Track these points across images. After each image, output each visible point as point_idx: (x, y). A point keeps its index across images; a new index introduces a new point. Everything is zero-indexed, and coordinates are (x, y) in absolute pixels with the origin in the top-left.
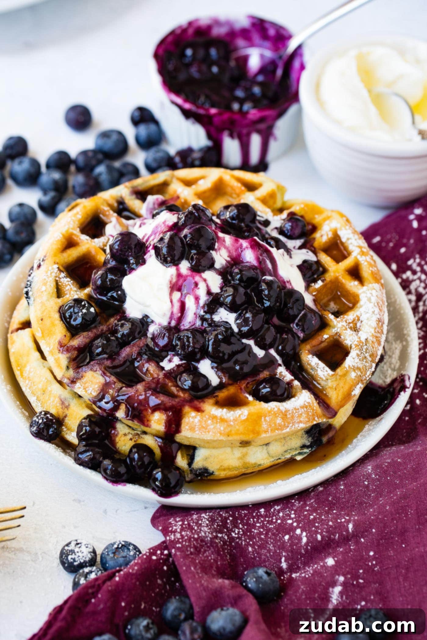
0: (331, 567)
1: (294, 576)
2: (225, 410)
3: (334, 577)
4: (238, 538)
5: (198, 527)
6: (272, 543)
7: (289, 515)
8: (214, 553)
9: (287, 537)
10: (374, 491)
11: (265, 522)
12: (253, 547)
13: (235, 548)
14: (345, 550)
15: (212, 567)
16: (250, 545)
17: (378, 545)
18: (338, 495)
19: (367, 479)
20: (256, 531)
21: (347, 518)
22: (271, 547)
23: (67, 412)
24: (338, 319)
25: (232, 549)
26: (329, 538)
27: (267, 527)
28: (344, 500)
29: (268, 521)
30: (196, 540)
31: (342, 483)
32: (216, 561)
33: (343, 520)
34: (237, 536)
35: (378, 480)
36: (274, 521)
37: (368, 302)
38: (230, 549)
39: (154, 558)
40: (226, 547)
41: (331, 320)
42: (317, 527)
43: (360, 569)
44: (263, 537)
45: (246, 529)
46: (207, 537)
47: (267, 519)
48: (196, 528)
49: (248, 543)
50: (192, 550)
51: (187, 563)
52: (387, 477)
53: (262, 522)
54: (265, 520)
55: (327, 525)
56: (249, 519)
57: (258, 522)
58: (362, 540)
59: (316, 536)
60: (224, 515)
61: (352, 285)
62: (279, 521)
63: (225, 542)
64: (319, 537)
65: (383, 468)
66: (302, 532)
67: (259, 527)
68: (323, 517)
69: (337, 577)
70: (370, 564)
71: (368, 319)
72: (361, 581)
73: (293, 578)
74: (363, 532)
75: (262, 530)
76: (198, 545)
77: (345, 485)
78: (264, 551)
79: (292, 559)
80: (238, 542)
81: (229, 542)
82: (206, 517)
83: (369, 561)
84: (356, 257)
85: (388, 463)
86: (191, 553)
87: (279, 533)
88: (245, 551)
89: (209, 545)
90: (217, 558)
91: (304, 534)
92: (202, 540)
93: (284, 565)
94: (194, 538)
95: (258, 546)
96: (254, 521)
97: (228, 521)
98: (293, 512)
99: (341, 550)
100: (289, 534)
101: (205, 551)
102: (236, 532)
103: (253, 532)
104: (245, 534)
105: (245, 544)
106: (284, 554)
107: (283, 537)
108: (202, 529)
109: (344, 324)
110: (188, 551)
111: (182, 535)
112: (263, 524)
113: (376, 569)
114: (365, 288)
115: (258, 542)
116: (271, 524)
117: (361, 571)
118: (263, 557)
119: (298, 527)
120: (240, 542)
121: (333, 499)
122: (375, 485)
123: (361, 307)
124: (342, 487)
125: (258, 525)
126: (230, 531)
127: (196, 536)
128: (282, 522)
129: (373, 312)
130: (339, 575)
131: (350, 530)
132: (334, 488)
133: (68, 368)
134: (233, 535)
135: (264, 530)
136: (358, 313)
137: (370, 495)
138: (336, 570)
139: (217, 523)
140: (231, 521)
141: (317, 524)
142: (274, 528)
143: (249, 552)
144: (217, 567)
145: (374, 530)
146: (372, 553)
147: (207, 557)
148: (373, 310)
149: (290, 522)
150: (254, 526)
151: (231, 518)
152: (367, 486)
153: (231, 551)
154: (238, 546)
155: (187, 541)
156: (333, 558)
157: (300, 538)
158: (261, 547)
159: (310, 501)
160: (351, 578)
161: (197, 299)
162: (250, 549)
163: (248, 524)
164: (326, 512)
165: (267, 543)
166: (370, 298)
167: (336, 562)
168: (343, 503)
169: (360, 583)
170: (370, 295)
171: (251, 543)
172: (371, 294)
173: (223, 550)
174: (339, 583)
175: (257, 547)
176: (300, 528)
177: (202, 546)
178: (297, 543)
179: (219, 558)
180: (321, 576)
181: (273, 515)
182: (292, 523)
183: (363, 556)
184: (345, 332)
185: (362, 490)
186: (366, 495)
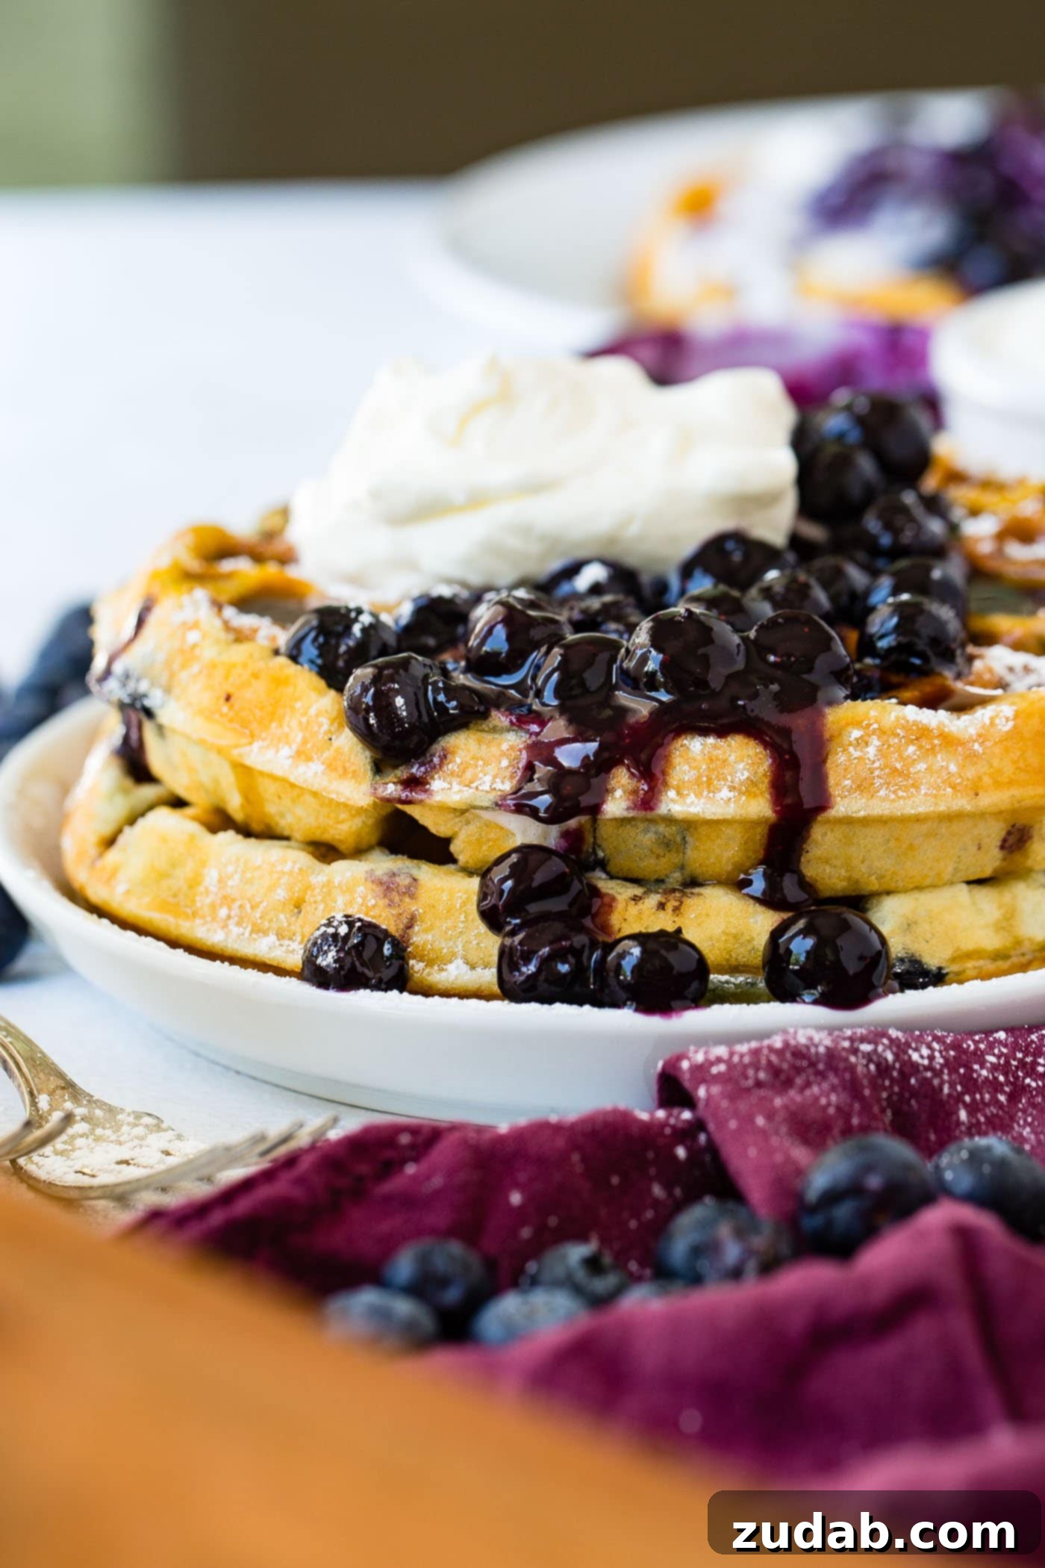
4: (929, 1068)
8: (840, 1089)
12: (971, 1112)
13: (917, 1095)
16: (965, 1104)
20: (984, 1073)
23: (412, 906)
25: (907, 1095)
30: (778, 1052)
32: (844, 1111)
38: (901, 1094)
40: (887, 1083)
44: (1002, 1097)
49: (960, 1095)
63: (883, 1069)
75: (1001, 1078)
76: (785, 1066)
81: (901, 1072)
88: (948, 1114)
89: (821, 1066)
90: (851, 1106)
92: (798, 1052)
95: (987, 1117)
101: (808, 1084)
102: (924, 1053)
105: (950, 1095)
115: (988, 1105)
120: (936, 1082)
134: (915, 1056)
135: (1008, 1081)
143: (959, 1122)
147: (815, 1098)
153: (903, 1098)
154: (929, 1091)
162: (963, 1114)
171: (968, 1098)
173: (875, 1087)
175: (981, 1118)
177: (799, 1070)
179: (857, 1106)
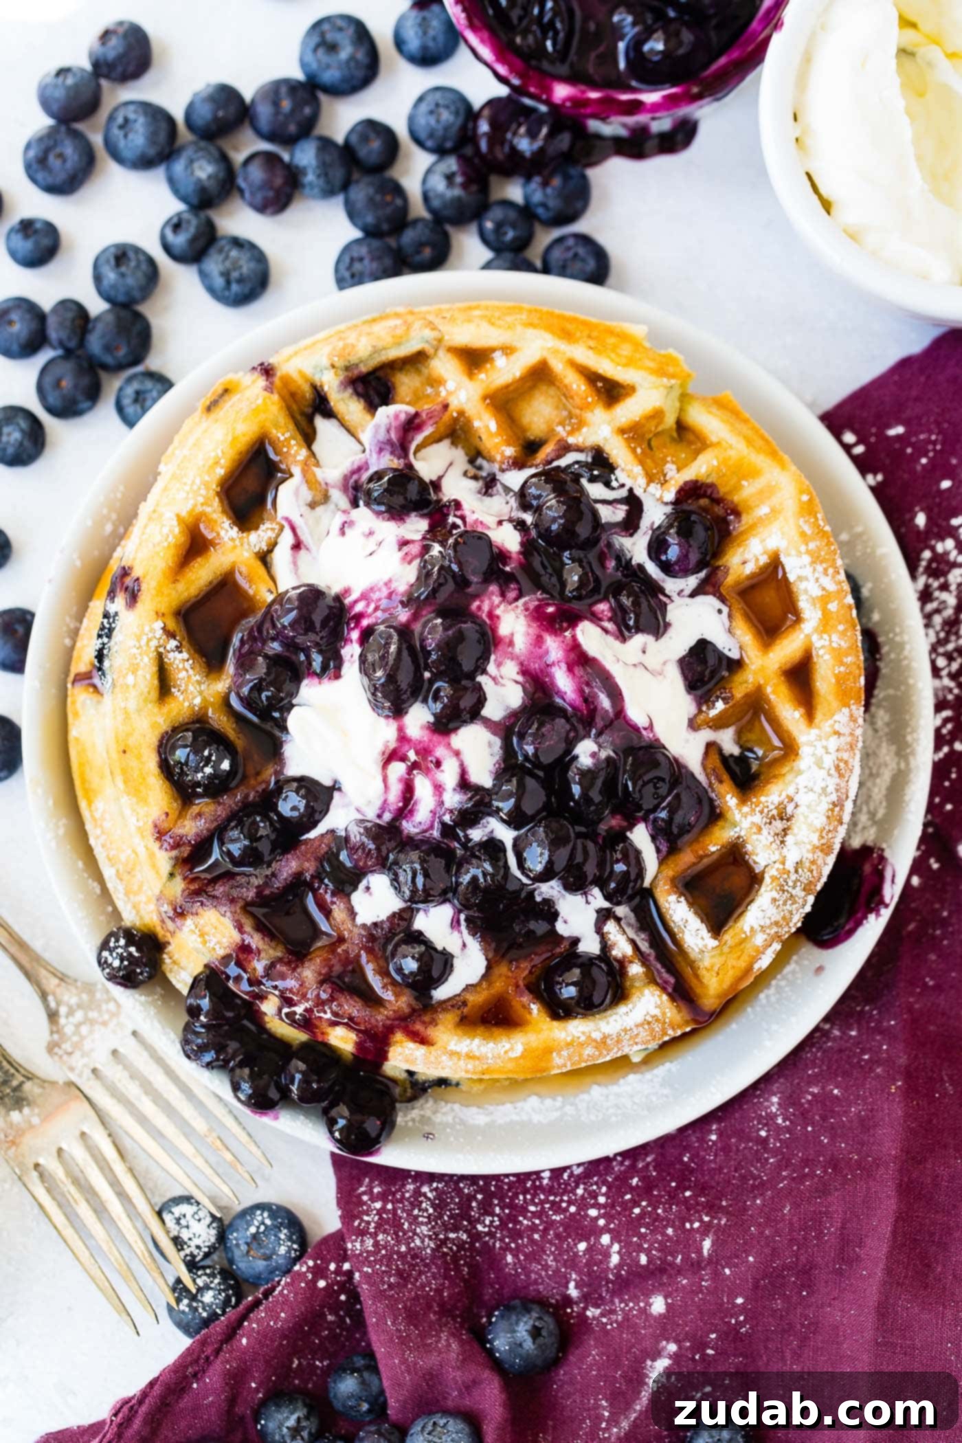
0: (655, 1318)
1: (590, 1313)
2: (477, 1041)
3: (658, 1342)
4: (487, 1234)
5: (410, 1224)
6: (552, 1253)
7: (594, 1195)
8: (437, 1276)
9: (582, 1246)
10: (775, 1152)
11: (547, 1206)
12: (515, 1256)
13: (479, 1253)
14: (692, 1285)
15: (429, 1307)
16: (511, 1250)
17: (756, 1286)
18: (702, 1153)
19: (766, 1125)
20: (525, 1222)
21: (706, 1219)
22: (550, 1261)
24: (746, 809)
25: (474, 1255)
26: (664, 1261)
27: (547, 1216)
28: (713, 1165)
29: (553, 1203)
30: (402, 1256)
31: (714, 1127)
32: (439, 1291)
33: (696, 1225)
34: (486, 1229)
35: (788, 1130)
36: (564, 1205)
37: (815, 768)
39: (322, 1284)
40: (463, 1253)
41: (729, 808)
42: (642, 1237)
43: (713, 1332)
44: (536, 1236)
45: (508, 1215)
46: (425, 1249)
47: (552, 1198)
48: (406, 1226)
49: (508, 1244)
50: (392, 1280)
51: (380, 1311)
52: (807, 1125)
53: (542, 1203)
54: (547, 1201)
55: (664, 1234)
56: (516, 1195)
57: (533, 1202)
58: (727, 1271)
59: (638, 1255)
60: (466, 1191)
61: (789, 714)
62: (573, 1209)
63: (461, 1246)
64: (643, 1259)
65: (802, 1105)
66: (612, 1243)
67: (534, 1214)
68: (660, 1211)
69: (664, 1343)
70: (733, 1321)
71: (808, 807)
72: (710, 1352)
73: (587, 1317)
74: (730, 1258)
75: (537, 1222)
76: (406, 1267)
77: (720, 1134)
78: (535, 1267)
79: (589, 1285)
80: (486, 1243)
81: (470, 1244)
82: (430, 1195)
83: (732, 1317)
84: (808, 637)
85: (813, 1095)
86: (391, 1286)
87: (569, 1236)
88: (500, 1261)
89: (428, 1261)
90: (443, 1285)
91: (616, 1247)
92: (415, 1254)
93: (573, 1292)
94: (398, 1253)
95: (526, 1255)
96: (525, 1199)
97: (474, 1204)
98: (604, 1189)
99: (685, 1282)
100: (587, 1239)
101: (419, 1276)
102: (487, 1222)
103: (520, 1222)
104: (503, 1224)
105: (501, 1248)
106: (574, 1276)
107: (576, 1245)
108: (418, 1230)
109: (757, 818)
110: (384, 1283)
111: (376, 1244)
112: (543, 1208)
113: (743, 1330)
114: (814, 732)
115: (526, 1246)
116: (556, 1213)
117: (713, 1336)
118: (533, 1276)
119: (606, 1230)
120: (491, 1242)
121: (691, 1159)
122: (780, 1141)
123: (799, 773)
124: (714, 1137)
125: (532, 1208)
126: (473, 1222)
127: (403, 1249)
128: (578, 1213)
129: (824, 789)
130: (668, 1340)
131: (705, 1252)
132: (698, 1135)
133: (172, 875)
134: (480, 1228)
135: (542, 1222)
136: (791, 790)
137: (767, 1159)
138: (665, 1327)
139: (450, 1210)
140: (479, 1203)
141: (643, 1230)
142: (561, 1223)
143: (507, 1264)
144: (442, 1305)
145: (751, 1259)
146: (740, 1301)
147: (423, 1286)
148: (823, 785)
149: (593, 1212)
150: (523, 1210)
151: (480, 1197)
152: (764, 1141)
153: (472, 1257)
154: (487, 1250)
155: (385, 1261)
156: (666, 1297)
157: (607, 1254)
158: (532, 1257)
159: (644, 1160)
160: (691, 1348)
161: (438, 788)
162: (509, 1259)
163: (512, 1206)
164: (669, 1193)
165: (544, 1252)
166: (821, 758)
167: (668, 1306)
168: (710, 1170)
169: (708, 1355)
170: (823, 751)
171: (513, 1245)
172: (826, 748)
174: (665, 1353)
175: (522, 1258)
176: (609, 1231)
178: (601, 1262)
179: (447, 1284)
180: (634, 1333)
181: (565, 1192)
182: (597, 1218)
183: (722, 1304)
184: (754, 837)
185: (751, 1148)
186: (759, 1160)
